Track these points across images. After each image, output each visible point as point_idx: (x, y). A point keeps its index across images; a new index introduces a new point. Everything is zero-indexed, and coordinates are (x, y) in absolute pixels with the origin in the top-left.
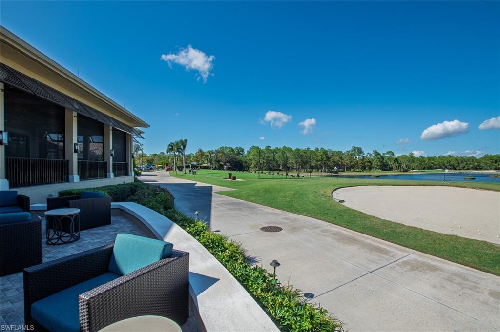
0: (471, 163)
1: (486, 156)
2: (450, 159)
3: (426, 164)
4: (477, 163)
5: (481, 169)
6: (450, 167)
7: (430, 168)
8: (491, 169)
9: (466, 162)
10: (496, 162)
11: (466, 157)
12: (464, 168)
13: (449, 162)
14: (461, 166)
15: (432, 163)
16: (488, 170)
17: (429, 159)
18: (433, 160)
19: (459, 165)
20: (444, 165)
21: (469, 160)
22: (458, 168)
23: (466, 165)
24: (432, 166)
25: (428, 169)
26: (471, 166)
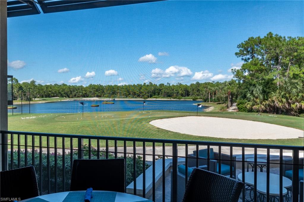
0: (81, 91)
1: (91, 85)
2: (64, 87)
3: (45, 92)
4: (85, 91)
5: (88, 96)
6: (65, 95)
7: (48, 96)
8: (94, 96)
9: (77, 90)
10: (97, 91)
11: (76, 86)
12: (75, 95)
13: (64, 90)
14: (74, 93)
15: (50, 91)
16: (92, 97)
17: (47, 88)
18: (51, 88)
19: (71, 93)
20: (60, 93)
21: (79, 89)
22: (71, 96)
23: (77, 93)
24: (49, 94)
25: (46, 97)
26: (81, 94)
